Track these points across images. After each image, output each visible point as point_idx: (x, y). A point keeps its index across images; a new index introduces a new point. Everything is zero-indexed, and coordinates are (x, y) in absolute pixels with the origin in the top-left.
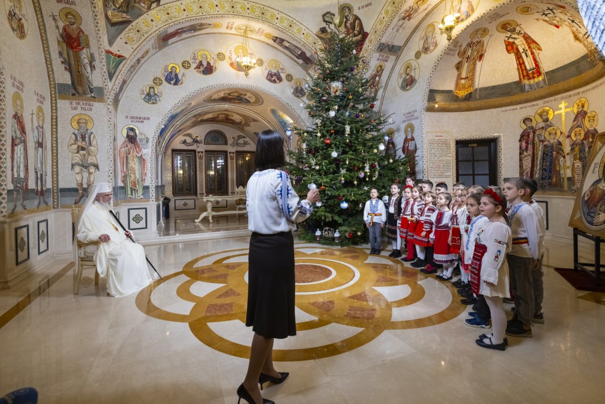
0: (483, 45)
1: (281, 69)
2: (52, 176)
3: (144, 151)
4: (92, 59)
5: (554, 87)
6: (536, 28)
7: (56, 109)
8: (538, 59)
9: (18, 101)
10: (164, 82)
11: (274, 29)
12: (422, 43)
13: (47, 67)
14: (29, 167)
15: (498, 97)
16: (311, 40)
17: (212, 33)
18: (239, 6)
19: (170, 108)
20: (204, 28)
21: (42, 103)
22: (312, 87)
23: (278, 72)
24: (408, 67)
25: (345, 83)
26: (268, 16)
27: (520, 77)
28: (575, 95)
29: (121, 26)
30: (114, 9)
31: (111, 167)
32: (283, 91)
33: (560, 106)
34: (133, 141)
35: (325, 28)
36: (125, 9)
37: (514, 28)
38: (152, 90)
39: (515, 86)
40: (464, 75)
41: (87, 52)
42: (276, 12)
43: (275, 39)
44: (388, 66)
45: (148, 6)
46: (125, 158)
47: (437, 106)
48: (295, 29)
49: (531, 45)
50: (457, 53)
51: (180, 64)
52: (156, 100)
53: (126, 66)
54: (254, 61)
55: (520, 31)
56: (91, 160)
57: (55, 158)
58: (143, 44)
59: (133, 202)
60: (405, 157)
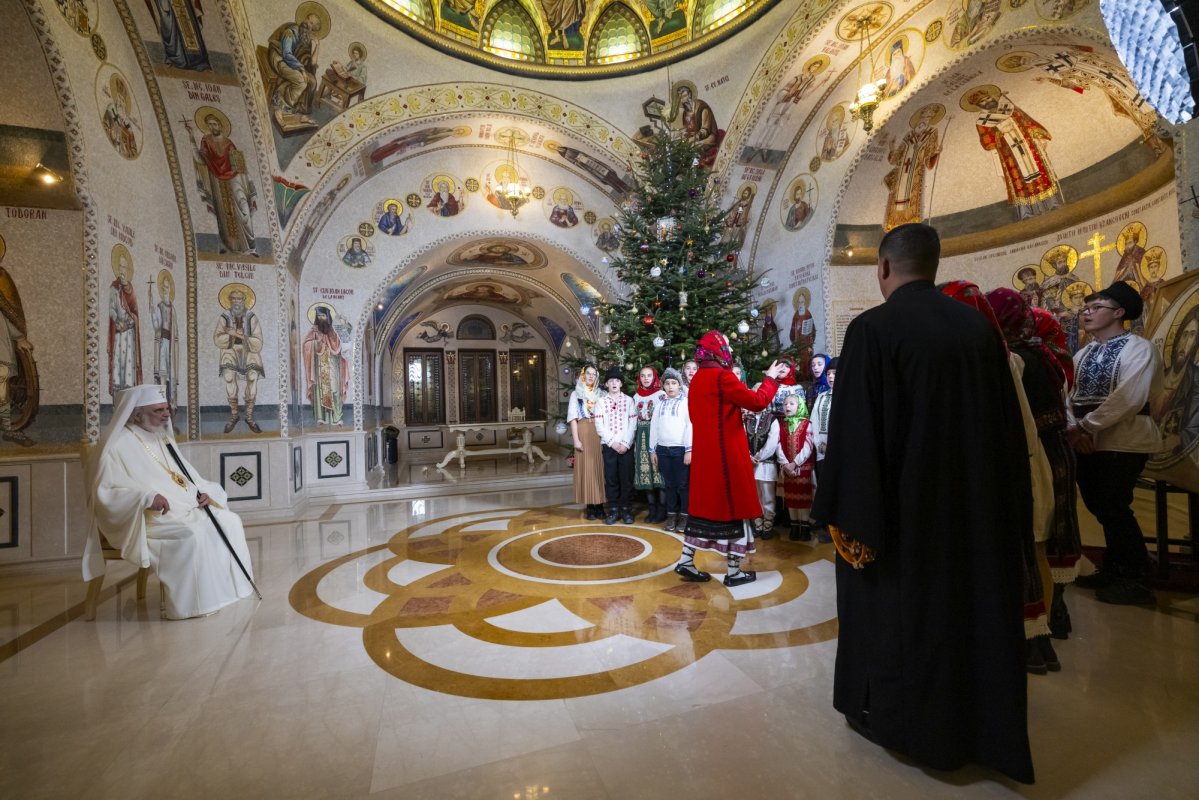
0: (937, 137)
1: (576, 203)
2: (189, 386)
3: (345, 346)
4: (251, 192)
5: (1078, 207)
6: (1039, 98)
7: (195, 276)
8: (1043, 157)
9: (122, 259)
10: (377, 231)
11: (559, 134)
12: (822, 140)
13: (179, 206)
14: (144, 370)
15: (967, 233)
16: (625, 149)
17: (456, 146)
18: (498, 96)
19: (386, 273)
20: (441, 138)
21: (170, 266)
22: (626, 230)
23: (570, 208)
24: (798, 188)
25: (682, 219)
26: (548, 111)
27: (1009, 193)
28: (1120, 218)
29: (300, 138)
30: (286, 109)
31: (284, 371)
32: (579, 242)
33: (1090, 243)
34: (326, 330)
35: (648, 127)
36: (305, 108)
37: (994, 101)
38: (357, 244)
39: (1000, 210)
40: (901, 196)
41: (242, 179)
42: (562, 104)
43: (564, 151)
44: (762, 188)
45: (344, 103)
46: (313, 358)
47: (850, 254)
48: (596, 131)
49: (1029, 131)
50: (886, 155)
51: (404, 199)
52: (363, 261)
53: (308, 203)
54: (528, 190)
55: (1006, 106)
56: (251, 359)
57: (193, 356)
58: (338, 164)
59: (325, 431)
60: (792, 347)
